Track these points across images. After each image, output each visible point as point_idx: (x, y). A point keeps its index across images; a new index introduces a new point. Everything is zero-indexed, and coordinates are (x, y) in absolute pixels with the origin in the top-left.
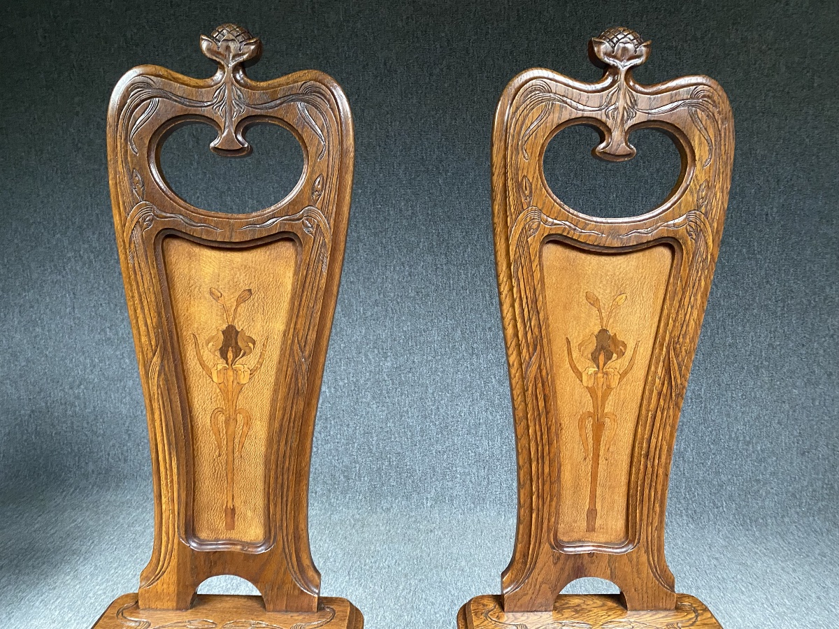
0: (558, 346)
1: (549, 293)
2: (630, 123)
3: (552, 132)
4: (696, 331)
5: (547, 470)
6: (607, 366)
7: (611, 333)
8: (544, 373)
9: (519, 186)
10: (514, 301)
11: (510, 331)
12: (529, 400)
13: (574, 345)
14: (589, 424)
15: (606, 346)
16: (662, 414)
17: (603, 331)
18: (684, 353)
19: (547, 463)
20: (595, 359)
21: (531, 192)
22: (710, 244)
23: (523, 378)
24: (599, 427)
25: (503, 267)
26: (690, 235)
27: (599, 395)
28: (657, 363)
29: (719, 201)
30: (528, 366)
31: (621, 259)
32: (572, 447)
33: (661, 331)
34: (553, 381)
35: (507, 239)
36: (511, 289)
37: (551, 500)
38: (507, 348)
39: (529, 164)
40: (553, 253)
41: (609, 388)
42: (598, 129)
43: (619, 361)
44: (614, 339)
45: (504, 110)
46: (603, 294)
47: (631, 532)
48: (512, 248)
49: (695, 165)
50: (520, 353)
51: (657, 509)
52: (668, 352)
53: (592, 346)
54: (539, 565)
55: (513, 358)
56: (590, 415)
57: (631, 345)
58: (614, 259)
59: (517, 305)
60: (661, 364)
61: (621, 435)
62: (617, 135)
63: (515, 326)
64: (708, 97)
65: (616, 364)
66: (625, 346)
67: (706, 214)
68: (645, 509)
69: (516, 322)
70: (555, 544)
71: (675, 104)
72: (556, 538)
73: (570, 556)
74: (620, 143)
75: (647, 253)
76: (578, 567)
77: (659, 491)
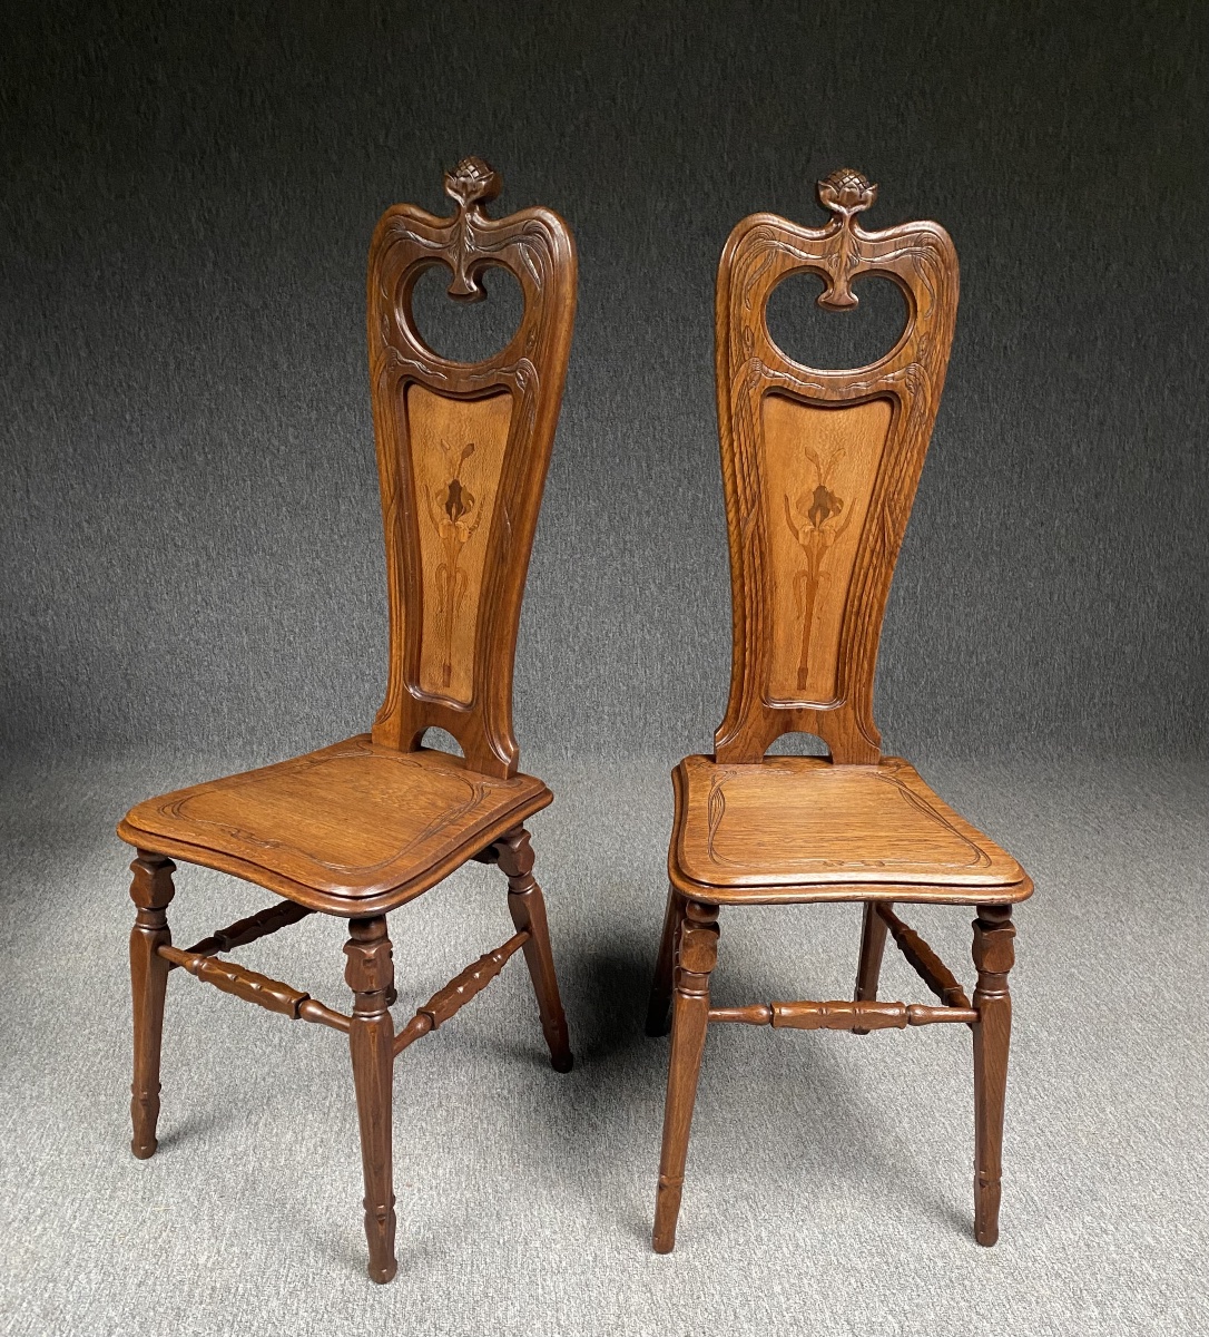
0: (777, 501)
1: (769, 448)
2: (854, 272)
3: (776, 281)
4: (911, 489)
5: (760, 627)
6: (824, 524)
7: (829, 489)
8: (761, 530)
9: (741, 337)
10: (734, 455)
11: (729, 488)
12: (746, 557)
13: (793, 501)
14: (804, 582)
15: (823, 503)
16: (875, 571)
17: (821, 488)
18: (898, 511)
19: (761, 619)
20: (812, 516)
21: (753, 344)
22: (929, 399)
23: (740, 535)
24: (813, 586)
25: (724, 420)
26: (910, 389)
27: (815, 554)
28: (872, 521)
29: (941, 353)
30: (746, 523)
31: (841, 414)
32: (786, 603)
33: (877, 488)
34: (770, 538)
35: (729, 391)
36: (731, 444)
37: (764, 656)
38: (726, 505)
39: (750, 313)
40: (774, 406)
41: (825, 547)
42: (822, 278)
43: (836, 518)
44: (831, 496)
45: (731, 252)
46: (822, 450)
47: (839, 689)
48: (734, 400)
49: (916, 317)
50: (738, 510)
51: (866, 666)
52: (883, 510)
53: (810, 504)
54: (750, 720)
55: (731, 515)
56: (804, 574)
57: (848, 502)
58: (835, 413)
59: (737, 460)
60: (876, 521)
61: (834, 594)
62: (842, 285)
63: (735, 483)
64: (932, 244)
65: (833, 522)
66: (841, 502)
67: (925, 367)
68: (854, 666)
69: (735, 477)
70: (766, 700)
71: (898, 252)
72: (767, 694)
73: (779, 711)
74: (843, 293)
75: (867, 407)
76: (787, 722)
77: (869, 648)
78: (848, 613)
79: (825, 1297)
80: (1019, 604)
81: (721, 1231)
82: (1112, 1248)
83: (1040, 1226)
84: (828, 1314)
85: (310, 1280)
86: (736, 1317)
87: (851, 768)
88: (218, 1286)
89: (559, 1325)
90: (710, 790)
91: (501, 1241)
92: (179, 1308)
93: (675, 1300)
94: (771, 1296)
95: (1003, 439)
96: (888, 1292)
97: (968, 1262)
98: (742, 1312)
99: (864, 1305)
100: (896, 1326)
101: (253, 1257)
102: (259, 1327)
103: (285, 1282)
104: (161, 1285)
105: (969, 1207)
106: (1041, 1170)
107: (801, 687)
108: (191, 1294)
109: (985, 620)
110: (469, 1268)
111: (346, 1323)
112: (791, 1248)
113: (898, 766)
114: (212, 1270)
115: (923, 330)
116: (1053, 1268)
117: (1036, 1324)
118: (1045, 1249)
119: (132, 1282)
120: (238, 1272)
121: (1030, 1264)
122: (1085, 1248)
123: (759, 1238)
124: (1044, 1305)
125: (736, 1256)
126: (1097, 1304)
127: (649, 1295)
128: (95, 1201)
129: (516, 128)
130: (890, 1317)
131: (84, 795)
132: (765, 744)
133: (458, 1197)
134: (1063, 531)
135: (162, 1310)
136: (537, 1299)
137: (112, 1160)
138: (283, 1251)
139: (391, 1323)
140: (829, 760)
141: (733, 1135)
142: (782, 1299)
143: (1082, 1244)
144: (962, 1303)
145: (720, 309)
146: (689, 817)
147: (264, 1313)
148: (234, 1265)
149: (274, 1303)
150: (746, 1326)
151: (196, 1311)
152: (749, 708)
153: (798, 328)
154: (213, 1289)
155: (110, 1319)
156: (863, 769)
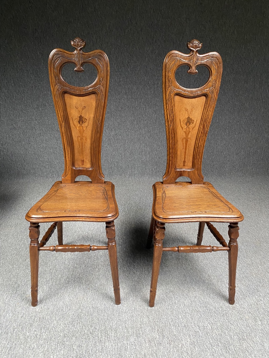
0: (178, 121)
1: (176, 108)
2: (196, 65)
3: (177, 67)
4: (211, 117)
5: (174, 151)
6: (189, 126)
7: (191, 118)
8: (174, 128)
9: (169, 81)
10: (167, 110)
11: (166, 118)
12: (170, 134)
13: (182, 121)
14: (184, 140)
15: (189, 121)
16: (202, 137)
17: (189, 117)
18: (208, 123)
19: (174, 149)
20: (186, 124)
21: (172, 82)
22: (215, 96)
23: (169, 129)
24: (187, 141)
25: (165, 101)
26: (210, 93)
27: (187, 133)
28: (201, 125)
29: (218, 84)
30: (170, 126)
31: (194, 99)
32: (180, 146)
33: (202, 117)
34: (176, 130)
35: (166, 94)
36: (167, 107)
37: (175, 158)
38: (165, 122)
39: (171, 75)
40: (177, 98)
41: (190, 131)
42: (189, 66)
43: (192, 125)
44: (191, 119)
45: (166, 60)
46: (189, 108)
47: (193, 166)
48: (167, 96)
49: (212, 76)
50: (168, 123)
51: (200, 160)
52: (204, 122)
53: (186, 121)
54: (172, 173)
55: (167, 124)
56: (185, 138)
57: (195, 121)
58: (192, 99)
59: (168, 111)
60: (202, 125)
61: (192, 143)
62: (194, 68)
63: (167, 116)
64: (216, 58)
65: (192, 126)
66: (194, 121)
67: (214, 88)
68: (197, 160)
69: (168, 115)
70: (175, 169)
71: (208, 60)
72: (175, 167)
73: (178, 171)
74: (194, 70)
75: (200, 98)
76: (181, 174)
77: (201, 156)
78: (195, 147)
79: (192, 319)
80: (233, 140)
81: (166, 301)
82: (263, 305)
83: (245, 299)
84: (193, 324)
85: (64, 315)
86: (170, 325)
87: (196, 185)
88: (41, 317)
89: (126, 327)
90: (162, 191)
91: (111, 304)
92: (31, 323)
93: (155, 320)
94: (179, 318)
95: (229, 102)
96: (208, 318)
97: (227, 309)
98: (172, 323)
99: (202, 321)
100: (210, 327)
101: (50, 309)
102: (51, 329)
103: (58, 316)
104: (27, 317)
105: (227, 294)
106: (244, 284)
107: (184, 165)
108: (34, 320)
109: (225, 144)
110: (104, 312)
111: (73, 327)
112: (183, 305)
113: (208, 184)
114: (40, 313)
115: (214, 78)
116: (249, 311)
117: (245, 326)
118: (246, 305)
119: (20, 316)
120: (46, 313)
121: (243, 309)
122: (256, 305)
123: (175, 303)
124: (247, 321)
125: (170, 308)
126: (260, 320)
127: (148, 319)
128: (11, 294)
129: (114, 31)
130: (209, 325)
131: (14, 188)
132: (175, 179)
133: (101, 292)
134: (243, 123)
135: (27, 324)
136: (120, 320)
137: (16, 283)
138: (57, 307)
139: (84, 327)
140: (191, 183)
141: (168, 275)
142: (182, 320)
143: (255, 304)
144: (227, 321)
145: (164, 74)
146: (157, 199)
147: (52, 325)
148: (45, 311)
149: (55, 322)
150: (172, 327)
151: (36, 324)
152: (171, 171)
153: (181, 77)
154: (40, 318)
155: (14, 326)
156: (200, 185)
